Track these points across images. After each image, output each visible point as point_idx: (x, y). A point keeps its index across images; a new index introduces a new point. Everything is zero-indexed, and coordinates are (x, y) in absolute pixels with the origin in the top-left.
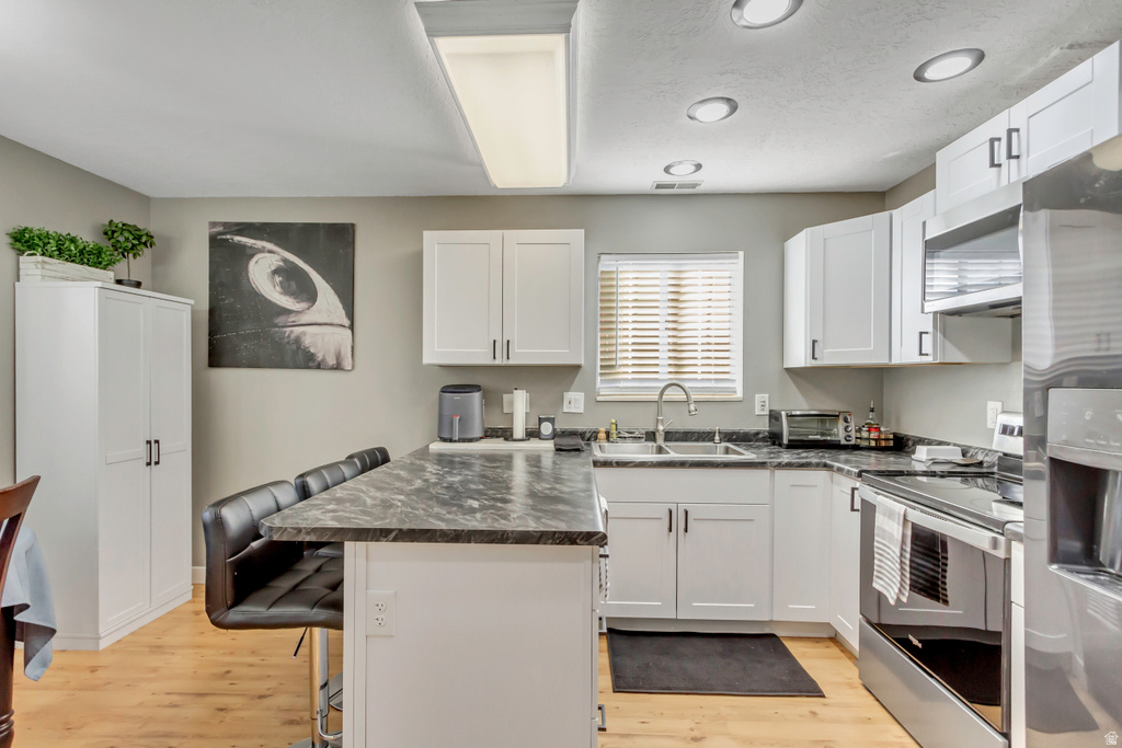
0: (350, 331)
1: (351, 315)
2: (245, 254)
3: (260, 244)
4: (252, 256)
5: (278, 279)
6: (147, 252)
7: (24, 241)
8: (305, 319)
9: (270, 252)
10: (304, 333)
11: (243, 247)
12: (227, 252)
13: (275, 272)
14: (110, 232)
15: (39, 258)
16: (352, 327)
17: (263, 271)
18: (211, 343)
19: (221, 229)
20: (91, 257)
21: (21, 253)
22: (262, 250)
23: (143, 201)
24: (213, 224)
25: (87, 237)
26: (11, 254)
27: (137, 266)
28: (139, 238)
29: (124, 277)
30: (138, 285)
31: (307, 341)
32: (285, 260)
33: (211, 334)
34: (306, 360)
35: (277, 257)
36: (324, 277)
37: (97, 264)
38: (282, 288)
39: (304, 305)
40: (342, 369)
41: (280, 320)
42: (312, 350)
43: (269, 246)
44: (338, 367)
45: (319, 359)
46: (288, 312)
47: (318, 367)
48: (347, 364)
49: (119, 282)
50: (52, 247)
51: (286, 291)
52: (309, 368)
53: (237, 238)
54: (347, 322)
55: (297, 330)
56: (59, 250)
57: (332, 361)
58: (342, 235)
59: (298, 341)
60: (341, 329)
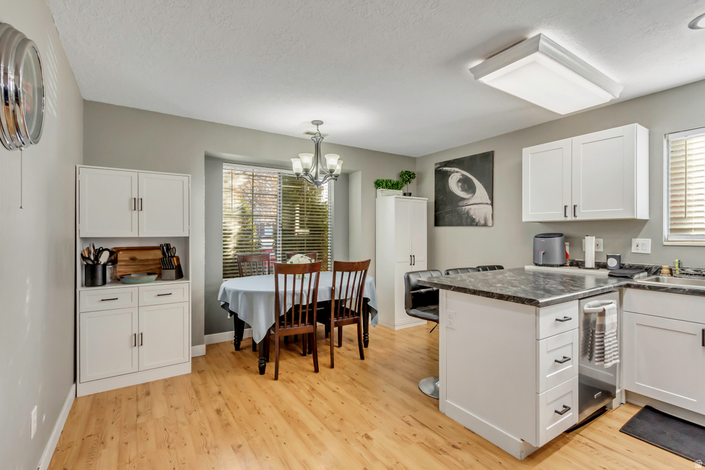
0: (491, 206)
1: (492, 198)
2: (447, 175)
4: (450, 175)
5: (460, 184)
6: (413, 181)
7: (378, 184)
8: (471, 202)
9: (457, 172)
11: (447, 172)
12: (441, 176)
13: (459, 181)
14: (402, 175)
15: (381, 189)
16: (492, 204)
17: (454, 184)
18: (435, 216)
19: (438, 166)
20: (394, 186)
21: (377, 188)
22: (454, 172)
23: (413, 160)
24: (436, 164)
25: (394, 178)
26: (374, 188)
27: (409, 187)
28: (410, 176)
29: (406, 192)
30: (410, 194)
31: (472, 213)
32: (463, 175)
33: (436, 211)
34: (472, 222)
35: (459, 174)
37: (397, 189)
38: (461, 188)
39: (470, 195)
40: (487, 226)
41: (461, 203)
42: (474, 217)
43: (456, 169)
44: (485, 225)
45: (477, 221)
47: (477, 225)
48: (490, 223)
49: (405, 194)
50: (384, 185)
51: (463, 190)
53: (445, 168)
54: (489, 202)
55: (467, 207)
56: (386, 185)
57: (482, 222)
58: (488, 157)
59: (468, 213)
60: (487, 205)
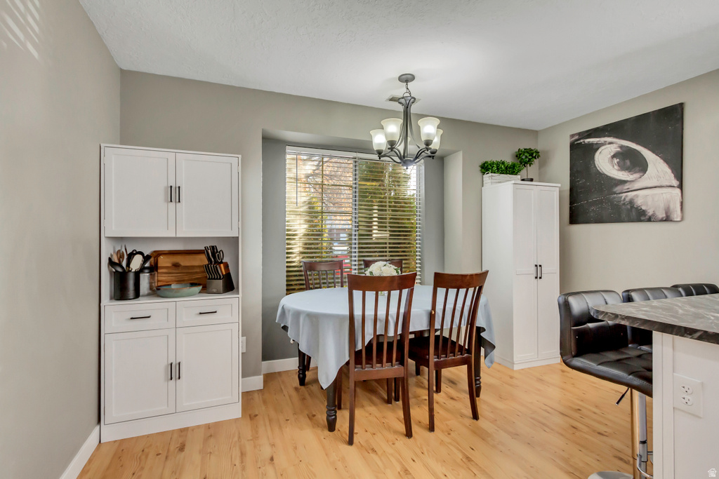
0: (678, 191)
1: (680, 176)
2: (593, 149)
3: (602, 140)
4: (598, 149)
5: (616, 161)
6: (536, 161)
7: (485, 168)
8: (637, 186)
9: (610, 143)
10: (637, 196)
11: (591, 145)
12: (581, 151)
13: (614, 156)
14: (518, 155)
15: (490, 174)
16: (681, 187)
17: (605, 161)
18: (571, 208)
19: (577, 137)
20: (510, 170)
21: (484, 173)
22: (604, 144)
23: (534, 133)
24: (572, 136)
25: (509, 160)
26: (481, 174)
27: (531, 170)
28: (531, 155)
29: (525, 177)
30: (532, 180)
31: (639, 202)
32: (621, 147)
33: (571, 203)
34: (640, 216)
35: (615, 145)
36: (653, 152)
37: (513, 173)
38: (619, 166)
39: (637, 175)
40: (671, 221)
41: (618, 189)
42: (644, 208)
43: (610, 139)
44: (667, 219)
45: (650, 214)
46: (624, 182)
47: (649, 220)
48: (677, 215)
49: (523, 180)
50: (495, 168)
51: (622, 167)
52: (640, 221)
53: (587, 141)
54: (675, 183)
55: (631, 195)
56: (498, 169)
57: (661, 215)
58: (672, 114)
59: (631, 202)
60: (670, 190)
